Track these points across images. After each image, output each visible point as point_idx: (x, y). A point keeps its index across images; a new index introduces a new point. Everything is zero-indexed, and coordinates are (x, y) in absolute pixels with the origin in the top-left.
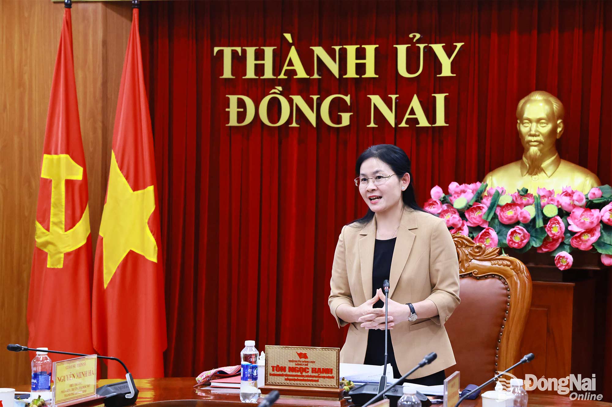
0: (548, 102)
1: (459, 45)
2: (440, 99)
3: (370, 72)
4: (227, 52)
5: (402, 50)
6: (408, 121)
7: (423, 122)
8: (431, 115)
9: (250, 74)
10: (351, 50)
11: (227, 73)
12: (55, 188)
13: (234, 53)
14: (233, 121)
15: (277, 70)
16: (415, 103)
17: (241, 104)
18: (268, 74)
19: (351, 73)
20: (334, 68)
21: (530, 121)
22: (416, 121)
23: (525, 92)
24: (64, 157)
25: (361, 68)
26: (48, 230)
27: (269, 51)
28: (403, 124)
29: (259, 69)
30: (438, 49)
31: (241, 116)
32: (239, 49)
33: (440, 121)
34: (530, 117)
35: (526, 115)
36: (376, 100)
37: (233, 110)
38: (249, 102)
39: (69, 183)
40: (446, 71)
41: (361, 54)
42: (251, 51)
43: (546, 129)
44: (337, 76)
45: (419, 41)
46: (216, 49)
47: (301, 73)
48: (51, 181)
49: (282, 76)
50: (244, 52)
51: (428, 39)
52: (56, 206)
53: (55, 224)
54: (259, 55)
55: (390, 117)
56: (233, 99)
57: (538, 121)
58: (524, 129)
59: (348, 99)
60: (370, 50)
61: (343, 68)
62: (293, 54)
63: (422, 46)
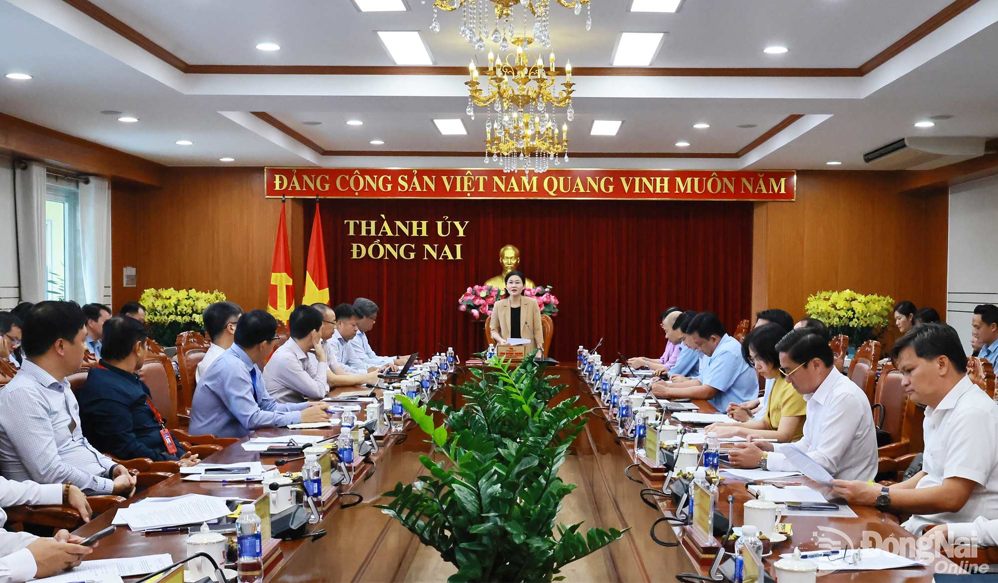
0: (514, 249)
1: (467, 222)
2: (458, 247)
3: (424, 234)
4: (352, 223)
5: (440, 224)
6: (443, 257)
7: (450, 257)
8: (454, 253)
9: (364, 233)
10: (415, 223)
11: (352, 233)
12: (279, 289)
13: (355, 223)
14: (355, 256)
15: (377, 231)
16: (446, 248)
17: (359, 248)
18: (373, 233)
19: (415, 234)
20: (406, 231)
21: (507, 258)
22: (447, 257)
23: (504, 244)
24: (284, 274)
25: (419, 232)
26: (276, 309)
27: (373, 223)
28: (441, 258)
29: (368, 231)
30: (457, 224)
31: (359, 254)
32: (358, 222)
33: (459, 257)
34: (508, 256)
35: (505, 256)
36: (427, 247)
37: (355, 251)
38: (363, 247)
39: (287, 287)
40: (461, 234)
41: (419, 225)
42: (364, 223)
43: (514, 262)
44: (408, 235)
45: (448, 220)
46: (346, 221)
47: (390, 234)
48: (277, 286)
49: (380, 235)
50: (360, 223)
51: (452, 219)
52: (281, 298)
53: (280, 306)
54: (368, 225)
55: (434, 255)
56: (355, 246)
57: (511, 258)
58: (505, 261)
59: (413, 246)
60: (424, 223)
61: (411, 231)
62: (385, 224)
63: (449, 222)
